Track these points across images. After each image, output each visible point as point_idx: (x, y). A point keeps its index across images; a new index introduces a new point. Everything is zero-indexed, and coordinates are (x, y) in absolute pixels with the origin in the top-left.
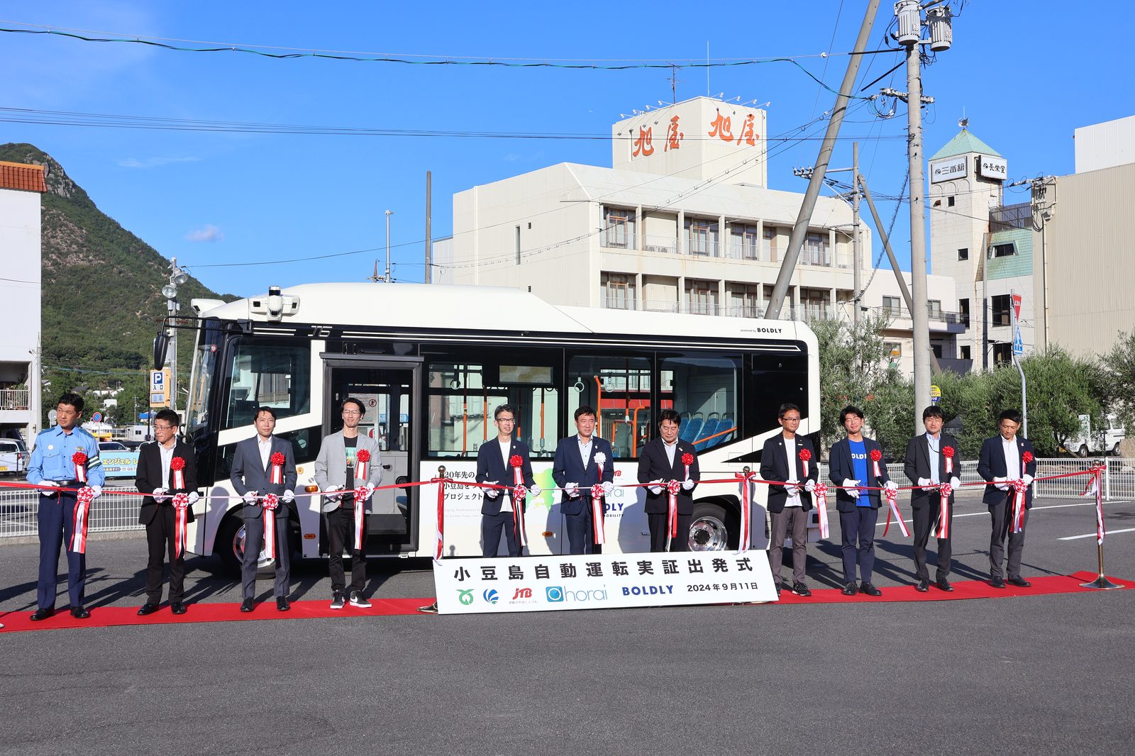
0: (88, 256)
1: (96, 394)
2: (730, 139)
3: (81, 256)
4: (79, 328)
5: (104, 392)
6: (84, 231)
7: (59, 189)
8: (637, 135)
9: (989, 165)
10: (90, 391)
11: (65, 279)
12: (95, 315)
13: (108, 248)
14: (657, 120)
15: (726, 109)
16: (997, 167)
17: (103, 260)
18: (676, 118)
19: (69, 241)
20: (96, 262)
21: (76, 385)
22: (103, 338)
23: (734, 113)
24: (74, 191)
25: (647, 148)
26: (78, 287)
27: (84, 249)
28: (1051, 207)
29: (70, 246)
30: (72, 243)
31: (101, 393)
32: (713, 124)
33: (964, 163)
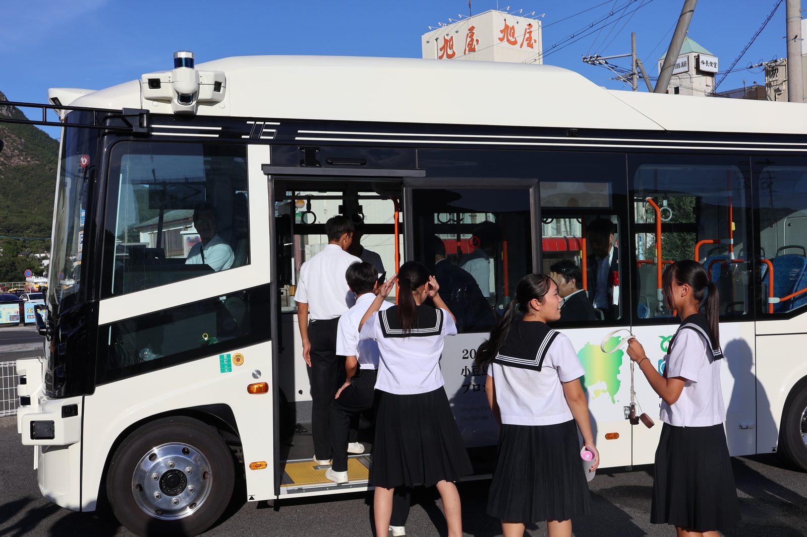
0: (27, 158)
1: (37, 256)
2: (515, 43)
3: (22, 158)
4: (23, 210)
5: (42, 255)
6: (23, 140)
7: (3, 111)
8: (441, 43)
9: (705, 62)
10: (32, 254)
11: (11, 175)
12: (33, 200)
13: (41, 152)
14: (457, 31)
15: (512, 20)
16: (711, 63)
17: (38, 161)
18: (473, 28)
19: (12, 148)
20: (33, 162)
21: (22, 250)
22: (40, 216)
23: (517, 23)
24: (14, 111)
25: (450, 52)
26: (21, 181)
27: (24, 153)
28: (782, 84)
29: (13, 151)
30: (14, 149)
31: (40, 256)
32: (501, 31)
33: (686, 60)
